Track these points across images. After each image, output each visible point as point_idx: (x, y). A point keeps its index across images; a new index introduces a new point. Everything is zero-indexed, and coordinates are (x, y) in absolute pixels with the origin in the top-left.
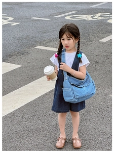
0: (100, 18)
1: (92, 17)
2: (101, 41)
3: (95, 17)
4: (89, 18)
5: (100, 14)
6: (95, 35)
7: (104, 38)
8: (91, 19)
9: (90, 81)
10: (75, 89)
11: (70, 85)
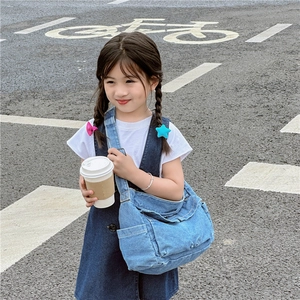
1: (120, 30)
3: (127, 31)
4: (112, 32)
5: (138, 22)
9: (194, 205)
10: (158, 226)
11: (142, 217)
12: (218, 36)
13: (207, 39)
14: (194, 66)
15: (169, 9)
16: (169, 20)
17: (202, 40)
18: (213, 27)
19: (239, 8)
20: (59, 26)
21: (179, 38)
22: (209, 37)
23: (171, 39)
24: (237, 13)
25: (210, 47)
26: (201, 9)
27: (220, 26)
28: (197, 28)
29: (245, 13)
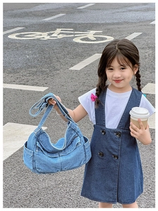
0: (61, 36)
1: (49, 35)
2: (72, 68)
3: (53, 35)
4: (45, 36)
5: (59, 30)
6: (61, 61)
7: (75, 64)
8: (48, 37)
12: (103, 39)
13: (97, 40)
14: (91, 55)
15: (75, 24)
16: (75, 30)
17: (94, 41)
18: (99, 34)
19: (113, 24)
20: (16, 32)
21: (82, 40)
22: (98, 39)
23: (77, 40)
24: (112, 27)
25: (98, 45)
26: (93, 24)
27: (103, 34)
28: (91, 34)
29: (117, 26)
